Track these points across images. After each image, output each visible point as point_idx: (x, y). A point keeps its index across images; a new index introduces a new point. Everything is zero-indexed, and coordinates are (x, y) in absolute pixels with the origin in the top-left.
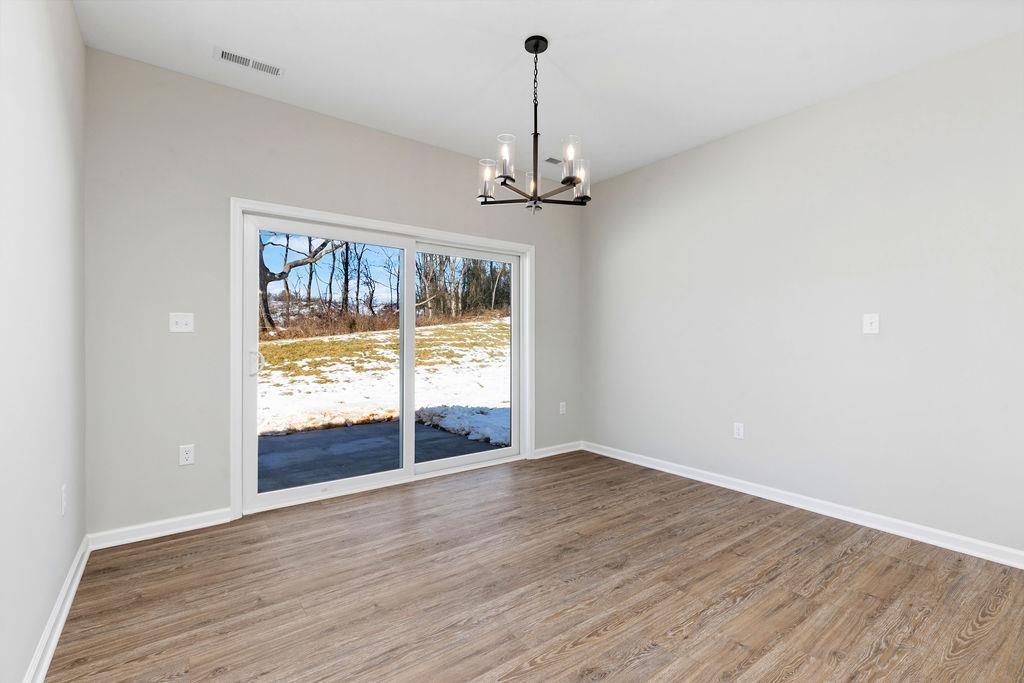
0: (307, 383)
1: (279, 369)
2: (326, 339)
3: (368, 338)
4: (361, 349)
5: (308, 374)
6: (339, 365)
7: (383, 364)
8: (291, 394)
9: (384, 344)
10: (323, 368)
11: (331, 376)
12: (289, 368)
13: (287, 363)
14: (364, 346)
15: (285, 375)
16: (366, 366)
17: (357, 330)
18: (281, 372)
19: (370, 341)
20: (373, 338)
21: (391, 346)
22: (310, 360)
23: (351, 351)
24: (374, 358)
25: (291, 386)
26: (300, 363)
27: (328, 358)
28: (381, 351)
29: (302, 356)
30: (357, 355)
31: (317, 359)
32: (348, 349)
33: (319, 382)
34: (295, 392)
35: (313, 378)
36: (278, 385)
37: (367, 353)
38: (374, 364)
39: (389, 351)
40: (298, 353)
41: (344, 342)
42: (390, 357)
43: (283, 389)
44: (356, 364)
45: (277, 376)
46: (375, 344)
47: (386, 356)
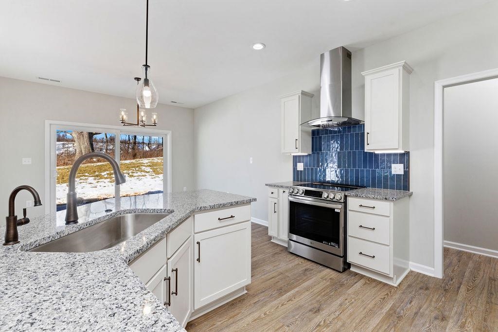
0: (105, 183)
1: (92, 176)
3: (139, 162)
4: (134, 167)
5: (106, 178)
7: (143, 173)
8: (96, 187)
9: (146, 165)
12: (97, 176)
13: (97, 173)
14: (136, 166)
15: (95, 179)
16: (135, 174)
17: (137, 158)
18: (93, 178)
19: (140, 163)
20: (141, 162)
21: (149, 165)
23: (130, 168)
24: (140, 171)
25: (97, 184)
26: (103, 174)
28: (143, 168)
29: (105, 171)
30: (131, 170)
32: (128, 167)
34: (98, 187)
35: (109, 180)
36: (91, 183)
37: (137, 169)
38: (139, 173)
39: (147, 168)
40: (103, 169)
41: (127, 164)
42: (148, 171)
43: (93, 185)
44: (130, 174)
45: (91, 179)
46: (142, 164)
47: (146, 170)
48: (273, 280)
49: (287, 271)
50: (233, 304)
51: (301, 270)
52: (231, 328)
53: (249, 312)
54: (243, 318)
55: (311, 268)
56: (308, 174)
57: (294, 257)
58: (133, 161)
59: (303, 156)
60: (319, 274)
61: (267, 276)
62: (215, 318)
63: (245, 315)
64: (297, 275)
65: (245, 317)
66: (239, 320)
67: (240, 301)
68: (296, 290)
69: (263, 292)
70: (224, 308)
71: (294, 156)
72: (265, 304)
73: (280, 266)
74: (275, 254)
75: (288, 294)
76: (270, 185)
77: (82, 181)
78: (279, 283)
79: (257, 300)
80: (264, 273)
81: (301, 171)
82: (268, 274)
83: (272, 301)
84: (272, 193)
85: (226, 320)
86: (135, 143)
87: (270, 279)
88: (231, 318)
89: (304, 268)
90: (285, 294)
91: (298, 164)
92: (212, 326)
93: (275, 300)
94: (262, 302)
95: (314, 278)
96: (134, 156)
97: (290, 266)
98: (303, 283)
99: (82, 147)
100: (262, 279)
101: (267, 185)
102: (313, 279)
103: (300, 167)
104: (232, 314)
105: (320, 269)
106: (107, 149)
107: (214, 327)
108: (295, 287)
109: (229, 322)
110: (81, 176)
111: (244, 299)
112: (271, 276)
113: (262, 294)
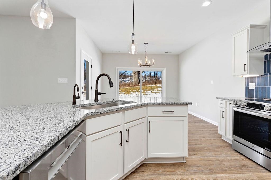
2: (148, 86)
4: (154, 88)
6: (149, 91)
7: (158, 91)
9: (160, 87)
10: (145, 92)
11: (146, 94)
12: (139, 92)
16: (154, 92)
17: (157, 84)
19: (157, 86)
20: (158, 86)
22: (143, 90)
27: (147, 90)
28: (159, 88)
31: (145, 90)
32: (152, 88)
33: (144, 95)
36: (136, 95)
38: (156, 91)
42: (160, 90)
43: (137, 96)
44: (152, 91)
45: (137, 93)
46: (158, 87)
47: (159, 90)
48: (210, 162)
49: (225, 161)
50: (174, 165)
51: (238, 164)
52: (166, 177)
53: (182, 173)
54: (176, 175)
55: (251, 166)
56: (260, 92)
57: (237, 153)
58: (155, 85)
59: (255, 77)
60: (257, 173)
61: (206, 158)
62: (160, 167)
63: (178, 174)
64: (233, 166)
65: (177, 175)
66: (173, 175)
67: (179, 165)
68: (226, 175)
69: (198, 166)
70: (167, 165)
71: (246, 78)
72: (196, 173)
73: (220, 156)
74: (220, 147)
75: (217, 175)
76: (220, 98)
77: (134, 93)
78: (213, 166)
79: (191, 169)
80: (204, 156)
81: (253, 90)
82: (207, 158)
83: (201, 174)
84: (221, 104)
85: (166, 171)
86: (157, 77)
87: (208, 161)
88: (169, 171)
89: (243, 164)
90: (215, 174)
91: (250, 84)
92: (157, 170)
93: (204, 174)
94: (194, 172)
95: (250, 174)
96: (156, 83)
97: (230, 158)
98: (235, 173)
99: (135, 79)
100: (201, 159)
101: (217, 98)
102: (248, 174)
103: (252, 86)
104: (171, 170)
105: (261, 170)
106: (145, 80)
107: (157, 171)
108: (226, 173)
109: (167, 173)
110: (133, 91)
111: (182, 165)
112: (209, 159)
113: (197, 167)
